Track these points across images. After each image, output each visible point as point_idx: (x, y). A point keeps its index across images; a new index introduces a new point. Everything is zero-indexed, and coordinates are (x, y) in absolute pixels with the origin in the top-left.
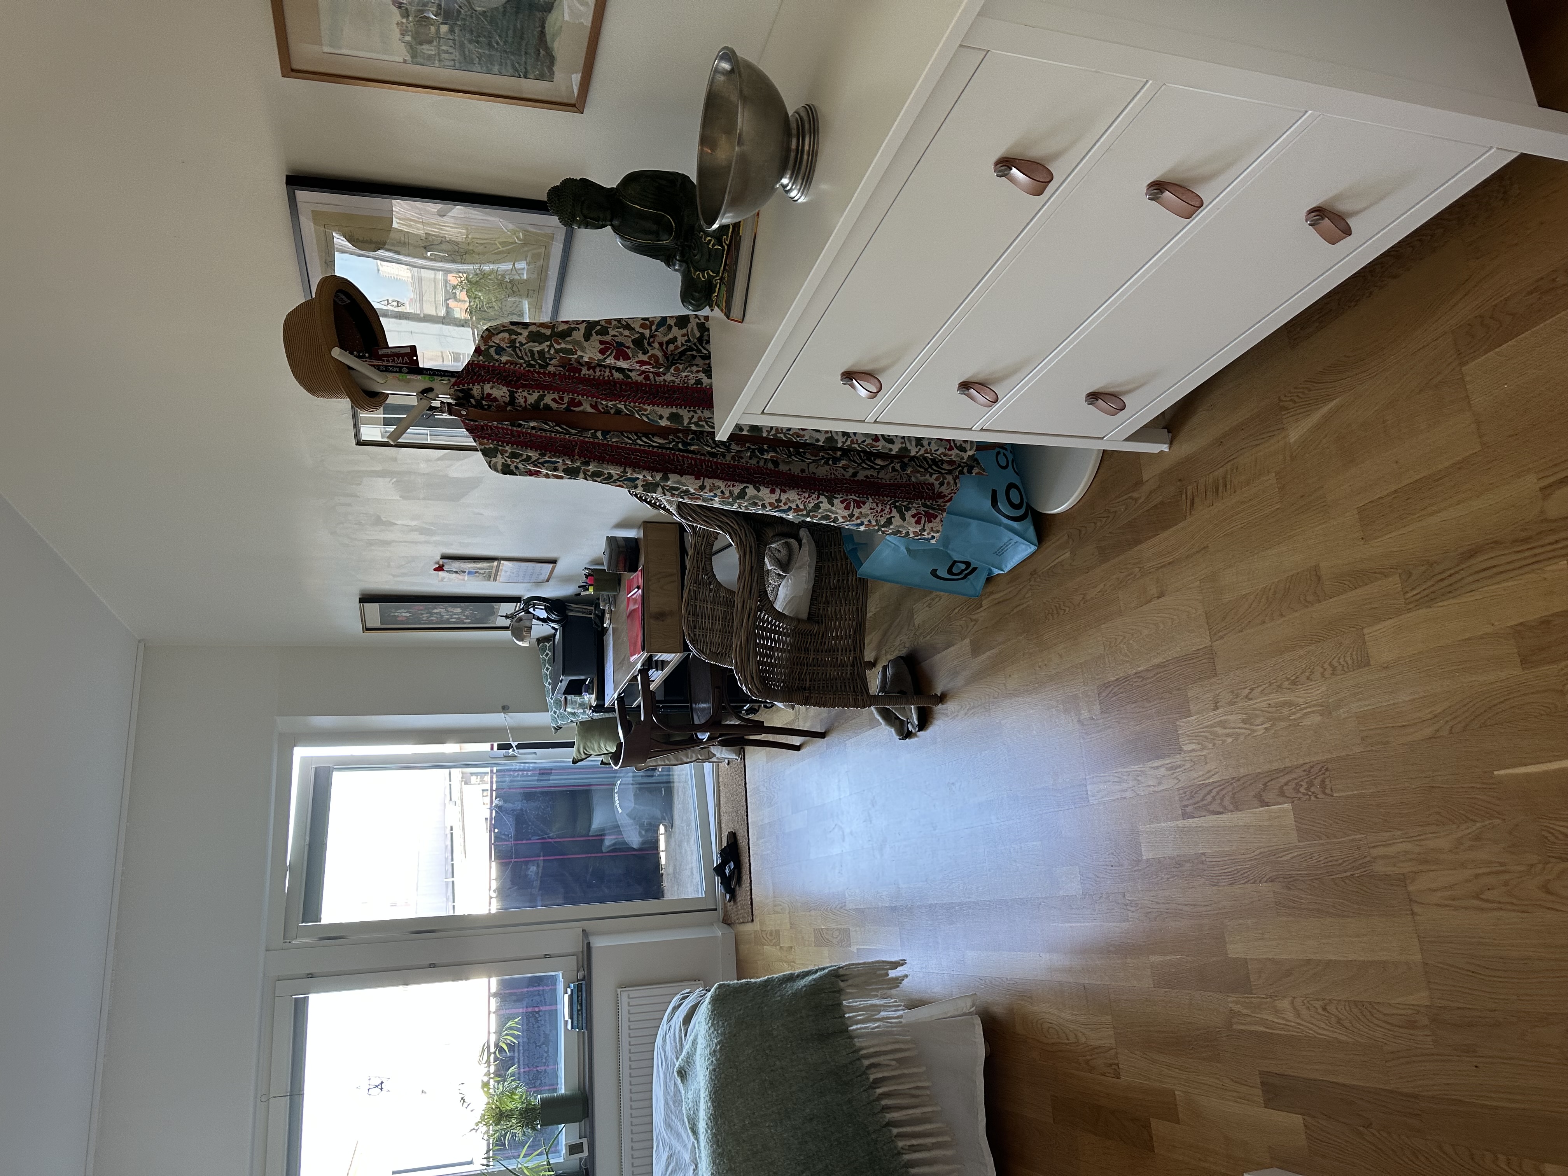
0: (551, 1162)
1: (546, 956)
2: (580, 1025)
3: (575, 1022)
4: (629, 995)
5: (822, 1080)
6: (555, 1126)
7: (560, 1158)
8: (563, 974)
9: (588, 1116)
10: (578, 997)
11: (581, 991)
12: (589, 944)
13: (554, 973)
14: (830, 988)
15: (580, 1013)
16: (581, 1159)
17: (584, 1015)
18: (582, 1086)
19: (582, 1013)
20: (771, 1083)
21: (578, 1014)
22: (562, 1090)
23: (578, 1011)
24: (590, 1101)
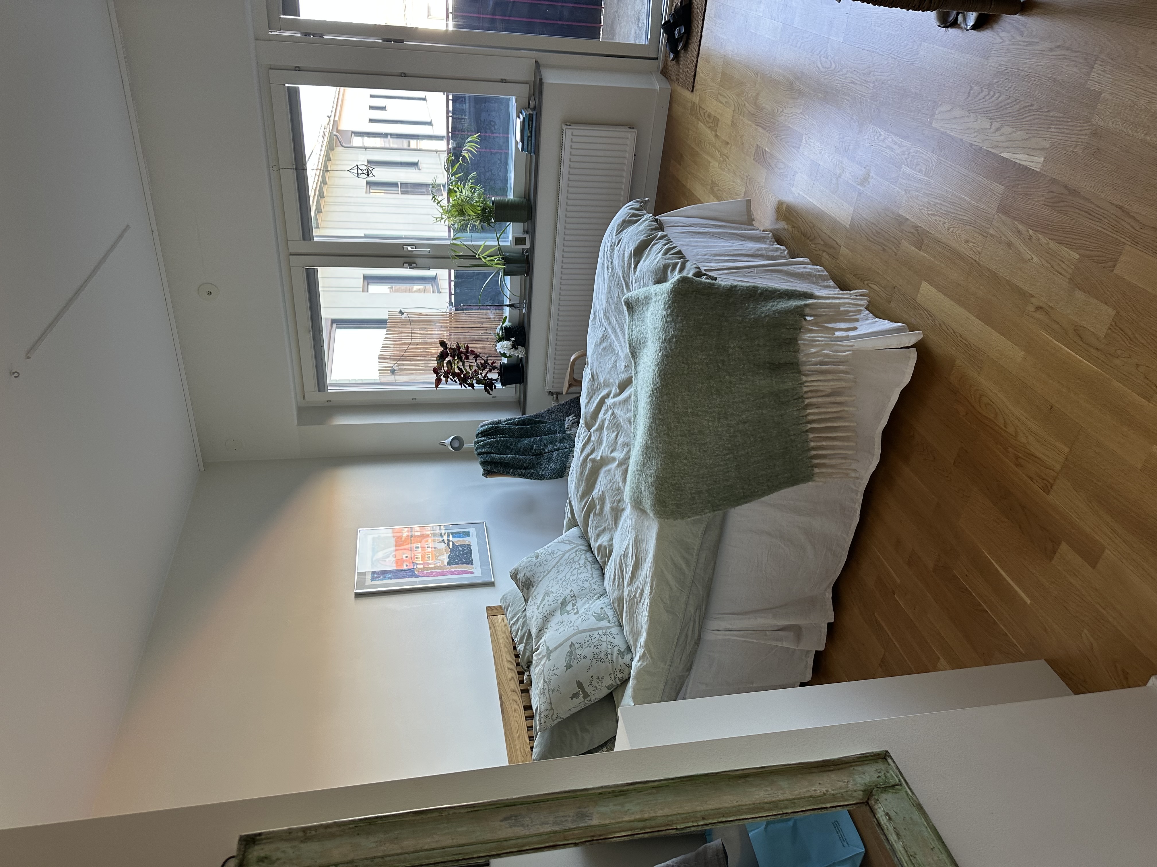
0: (501, 244)
1: (502, 81)
2: (529, 149)
3: (525, 146)
4: (572, 133)
5: (763, 398)
6: (503, 223)
7: (507, 242)
8: (516, 99)
9: (531, 219)
10: (529, 125)
11: (532, 121)
12: (541, 80)
13: (509, 97)
14: (792, 324)
15: (530, 139)
16: (523, 250)
17: (533, 141)
18: (527, 193)
19: (531, 139)
20: (717, 390)
21: (528, 140)
22: (511, 196)
23: (528, 137)
24: (533, 210)
